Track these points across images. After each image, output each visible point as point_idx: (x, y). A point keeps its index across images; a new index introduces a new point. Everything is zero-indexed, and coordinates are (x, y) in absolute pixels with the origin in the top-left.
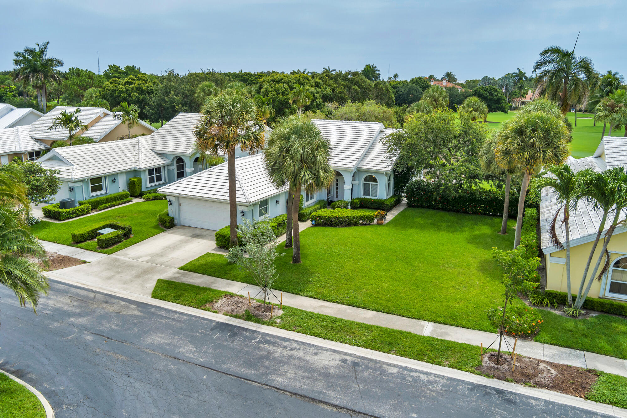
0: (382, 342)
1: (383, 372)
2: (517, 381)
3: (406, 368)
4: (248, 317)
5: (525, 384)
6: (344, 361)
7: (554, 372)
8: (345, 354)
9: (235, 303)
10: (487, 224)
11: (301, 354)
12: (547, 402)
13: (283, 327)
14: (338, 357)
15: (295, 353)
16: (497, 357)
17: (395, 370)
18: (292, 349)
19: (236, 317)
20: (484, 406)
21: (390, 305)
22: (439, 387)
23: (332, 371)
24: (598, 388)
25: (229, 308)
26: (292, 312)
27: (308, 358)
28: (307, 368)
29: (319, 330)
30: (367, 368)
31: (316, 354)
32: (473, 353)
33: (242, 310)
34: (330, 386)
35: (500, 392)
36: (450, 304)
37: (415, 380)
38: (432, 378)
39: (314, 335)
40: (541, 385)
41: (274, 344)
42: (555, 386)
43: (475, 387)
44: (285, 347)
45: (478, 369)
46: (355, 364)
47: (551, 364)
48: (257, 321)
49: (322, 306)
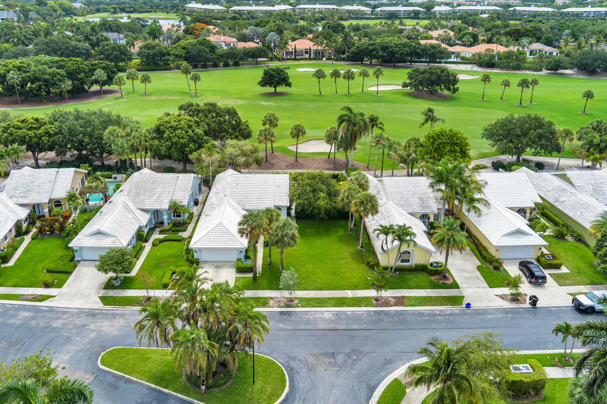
0: (340, 304)
1: (347, 315)
2: (385, 306)
3: (352, 311)
4: (288, 306)
5: (387, 306)
6: (333, 314)
7: (393, 300)
8: (332, 311)
9: (279, 301)
10: (341, 226)
11: (317, 316)
12: (395, 311)
13: (303, 307)
14: (330, 313)
15: (315, 316)
16: (377, 299)
17: (350, 313)
18: (314, 315)
19: (282, 307)
20: (380, 317)
21: (331, 286)
22: (365, 315)
23: (332, 319)
24: (406, 302)
25: (277, 304)
26: (301, 300)
27: (321, 316)
28: (323, 320)
29: (317, 305)
30: (342, 314)
31: (322, 314)
32: (369, 300)
33: (282, 304)
34: (336, 324)
35: (382, 311)
36: (351, 280)
37: (358, 314)
38: (362, 312)
39: (316, 307)
40: (392, 306)
41: (306, 314)
42: (396, 305)
43: (375, 312)
44: (311, 315)
45: (373, 306)
46: (337, 314)
47: (391, 297)
48: (292, 307)
49: (308, 293)
